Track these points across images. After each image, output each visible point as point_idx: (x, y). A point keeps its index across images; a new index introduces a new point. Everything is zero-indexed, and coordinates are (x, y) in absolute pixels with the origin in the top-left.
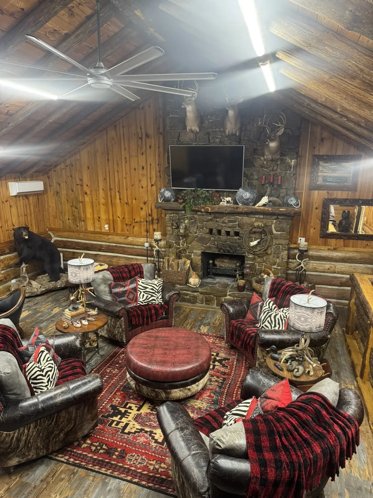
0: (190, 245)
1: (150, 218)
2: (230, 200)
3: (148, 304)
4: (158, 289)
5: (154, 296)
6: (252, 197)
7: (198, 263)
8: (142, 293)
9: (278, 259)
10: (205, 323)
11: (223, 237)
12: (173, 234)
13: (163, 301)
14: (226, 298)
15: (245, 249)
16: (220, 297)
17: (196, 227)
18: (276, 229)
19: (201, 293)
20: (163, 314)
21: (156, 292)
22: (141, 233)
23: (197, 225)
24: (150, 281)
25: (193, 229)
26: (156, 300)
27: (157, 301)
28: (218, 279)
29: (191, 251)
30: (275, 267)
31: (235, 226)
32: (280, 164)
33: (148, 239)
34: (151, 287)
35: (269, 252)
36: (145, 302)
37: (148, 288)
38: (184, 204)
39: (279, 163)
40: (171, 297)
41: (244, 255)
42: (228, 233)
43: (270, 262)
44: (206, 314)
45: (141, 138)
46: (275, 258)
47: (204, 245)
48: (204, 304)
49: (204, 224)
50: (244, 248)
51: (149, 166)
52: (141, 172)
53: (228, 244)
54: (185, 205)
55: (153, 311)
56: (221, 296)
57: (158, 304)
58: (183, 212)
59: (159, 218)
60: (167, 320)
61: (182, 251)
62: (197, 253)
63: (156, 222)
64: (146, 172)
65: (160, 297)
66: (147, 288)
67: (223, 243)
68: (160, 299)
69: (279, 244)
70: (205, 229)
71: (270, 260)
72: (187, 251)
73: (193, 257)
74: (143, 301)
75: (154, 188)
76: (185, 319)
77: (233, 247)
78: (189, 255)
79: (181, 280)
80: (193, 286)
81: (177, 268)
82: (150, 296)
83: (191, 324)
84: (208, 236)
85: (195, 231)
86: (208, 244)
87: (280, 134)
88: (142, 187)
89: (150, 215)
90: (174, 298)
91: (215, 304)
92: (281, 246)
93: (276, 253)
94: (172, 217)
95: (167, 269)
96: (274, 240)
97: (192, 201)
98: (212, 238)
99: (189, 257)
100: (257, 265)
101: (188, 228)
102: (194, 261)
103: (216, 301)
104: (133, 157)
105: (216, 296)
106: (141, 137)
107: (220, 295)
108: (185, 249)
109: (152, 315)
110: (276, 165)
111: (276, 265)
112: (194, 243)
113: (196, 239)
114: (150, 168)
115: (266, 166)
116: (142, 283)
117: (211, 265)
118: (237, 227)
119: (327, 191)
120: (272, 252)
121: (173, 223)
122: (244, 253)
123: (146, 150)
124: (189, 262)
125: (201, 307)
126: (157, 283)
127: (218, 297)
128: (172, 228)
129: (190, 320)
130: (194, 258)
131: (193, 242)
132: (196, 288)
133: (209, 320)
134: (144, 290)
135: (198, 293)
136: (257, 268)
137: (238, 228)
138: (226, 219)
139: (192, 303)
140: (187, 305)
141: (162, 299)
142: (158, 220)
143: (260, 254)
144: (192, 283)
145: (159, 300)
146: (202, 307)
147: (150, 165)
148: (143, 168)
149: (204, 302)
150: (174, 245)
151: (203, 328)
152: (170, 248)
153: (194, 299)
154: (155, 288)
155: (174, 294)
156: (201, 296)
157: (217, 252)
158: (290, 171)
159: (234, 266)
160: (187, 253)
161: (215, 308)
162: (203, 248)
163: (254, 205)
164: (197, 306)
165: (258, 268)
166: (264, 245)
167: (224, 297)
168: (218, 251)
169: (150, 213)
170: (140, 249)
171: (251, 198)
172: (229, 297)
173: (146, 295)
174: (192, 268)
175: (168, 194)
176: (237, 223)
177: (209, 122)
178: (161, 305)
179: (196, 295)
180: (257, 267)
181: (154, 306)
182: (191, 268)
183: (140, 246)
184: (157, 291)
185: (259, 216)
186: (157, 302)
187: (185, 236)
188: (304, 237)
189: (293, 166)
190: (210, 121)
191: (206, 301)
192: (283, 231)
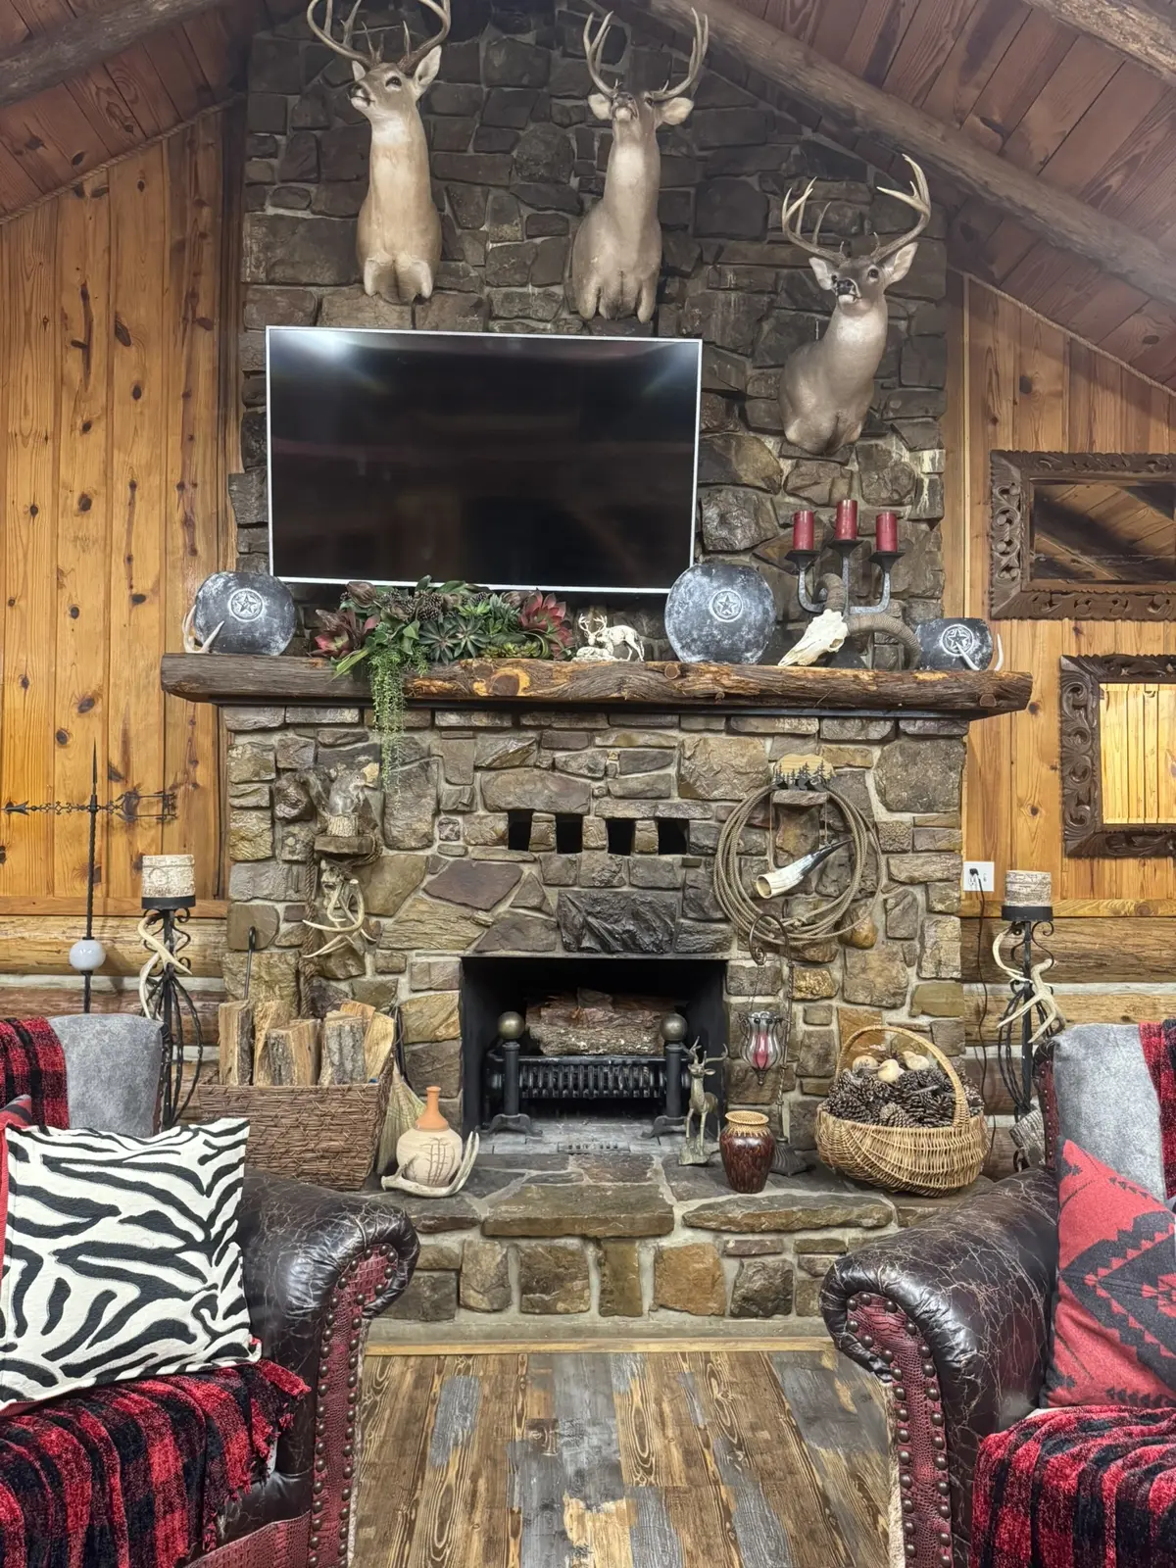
0: (386, 922)
1: (117, 790)
2: (631, 640)
3: (108, 1384)
4: (213, 1216)
5: (171, 1292)
6: (756, 616)
7: (441, 1032)
8: (52, 1271)
9: (912, 971)
10: (580, 1473)
11: (595, 859)
12: (273, 857)
13: (253, 1327)
14: (665, 1243)
15: (726, 920)
16: (623, 1247)
17: (429, 803)
18: (891, 797)
19: (495, 1232)
20: (261, 1472)
21: (191, 1244)
22: (51, 889)
23: (433, 791)
24: (128, 1148)
25: (408, 819)
26: (194, 1326)
27: (203, 1338)
28: (556, 1136)
29: (397, 961)
30: (901, 1016)
31: (662, 787)
32: (864, 470)
33: (96, 923)
34: (146, 1204)
35: (863, 927)
36: (72, 1371)
37: (113, 1211)
38: (361, 654)
39: (854, 467)
40: (334, 1277)
41: (719, 956)
42: (621, 835)
43: (870, 988)
44: (546, 1383)
45: (85, 347)
46: (899, 964)
47: (482, 916)
48: (514, 1309)
49: (477, 786)
50: (719, 915)
51: (121, 490)
52: (69, 525)
53: (626, 896)
54: (366, 659)
55: (164, 1460)
56: (630, 1239)
57: (208, 1373)
58: (350, 715)
59: (175, 787)
60: (302, 1521)
61: (332, 964)
62: (435, 972)
63: (157, 810)
64: (101, 521)
65: (233, 1292)
66: (97, 1212)
67: (595, 893)
68: (233, 1310)
69: (912, 882)
70: (481, 812)
71: (871, 975)
72: (368, 960)
73: (404, 995)
74: (52, 1356)
75: (150, 613)
76: (408, 1463)
77: (654, 911)
78: (383, 985)
79: (337, 1154)
80: (427, 1190)
81: (310, 1071)
82: (127, 1293)
83: (471, 1506)
84: (503, 854)
85: (424, 828)
86: (503, 908)
87: (897, 277)
88: (75, 612)
89: (113, 775)
90: (366, 1287)
91: (595, 1302)
92: (918, 893)
93: (901, 932)
94: (272, 748)
95: (234, 1081)
96: (883, 859)
97: (411, 631)
98: (528, 870)
99: (381, 998)
100: (800, 1015)
101: (375, 815)
102: (411, 1022)
103: (594, 1279)
104: (25, 445)
105: (597, 1241)
106: (81, 340)
107: (627, 1230)
108: (357, 945)
109: (150, 1503)
110: (843, 476)
111: (906, 1008)
112: (418, 906)
113: (429, 878)
114: (132, 504)
115: (794, 482)
116: (52, 1164)
117: (512, 1045)
118: (675, 793)
119: (1073, 623)
120: (874, 930)
121: (283, 783)
122: (722, 945)
123: (108, 410)
124: (385, 1025)
125: (490, 1337)
126: (203, 1160)
127: (609, 1246)
128: (273, 820)
129: (454, 1459)
130: (411, 1002)
131: (409, 902)
132: (451, 1196)
133: (594, 1438)
134: (67, 1242)
135: (472, 1236)
136: (800, 1037)
137: (677, 800)
138: (608, 747)
139: (426, 1318)
140: (393, 1339)
141: (244, 1316)
142: (167, 799)
143: (813, 944)
144: (421, 1168)
145: (219, 1325)
146: (503, 1336)
147: (133, 486)
148: (85, 504)
149: (515, 1296)
150: (284, 927)
151: (580, 1519)
152: (254, 947)
153: (445, 1282)
154: (184, 1210)
155: (361, 1252)
156: (492, 1256)
157: (559, 953)
158: (915, 502)
159: (644, 1042)
160: (369, 977)
161: (593, 1333)
162: (474, 932)
163: (773, 655)
164: (464, 1337)
165: (809, 1035)
166: (831, 890)
167: (652, 1243)
168: (567, 947)
169: (116, 759)
170: (34, 991)
171: (751, 619)
172: (689, 1233)
173: (84, 1291)
174: (403, 1073)
175: (250, 608)
176: (672, 771)
177: (486, 254)
178: (242, 1370)
179: (457, 1250)
180: (801, 1027)
181: (168, 1402)
182: (396, 1071)
183: (39, 969)
184: (199, 1235)
185: (795, 722)
186: (200, 1351)
187: (357, 862)
188: (987, 859)
189: (926, 481)
190: (491, 246)
191: (525, 1289)
192: (929, 808)
